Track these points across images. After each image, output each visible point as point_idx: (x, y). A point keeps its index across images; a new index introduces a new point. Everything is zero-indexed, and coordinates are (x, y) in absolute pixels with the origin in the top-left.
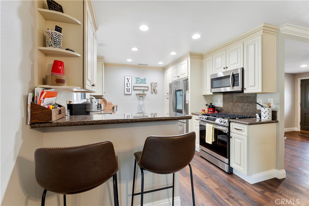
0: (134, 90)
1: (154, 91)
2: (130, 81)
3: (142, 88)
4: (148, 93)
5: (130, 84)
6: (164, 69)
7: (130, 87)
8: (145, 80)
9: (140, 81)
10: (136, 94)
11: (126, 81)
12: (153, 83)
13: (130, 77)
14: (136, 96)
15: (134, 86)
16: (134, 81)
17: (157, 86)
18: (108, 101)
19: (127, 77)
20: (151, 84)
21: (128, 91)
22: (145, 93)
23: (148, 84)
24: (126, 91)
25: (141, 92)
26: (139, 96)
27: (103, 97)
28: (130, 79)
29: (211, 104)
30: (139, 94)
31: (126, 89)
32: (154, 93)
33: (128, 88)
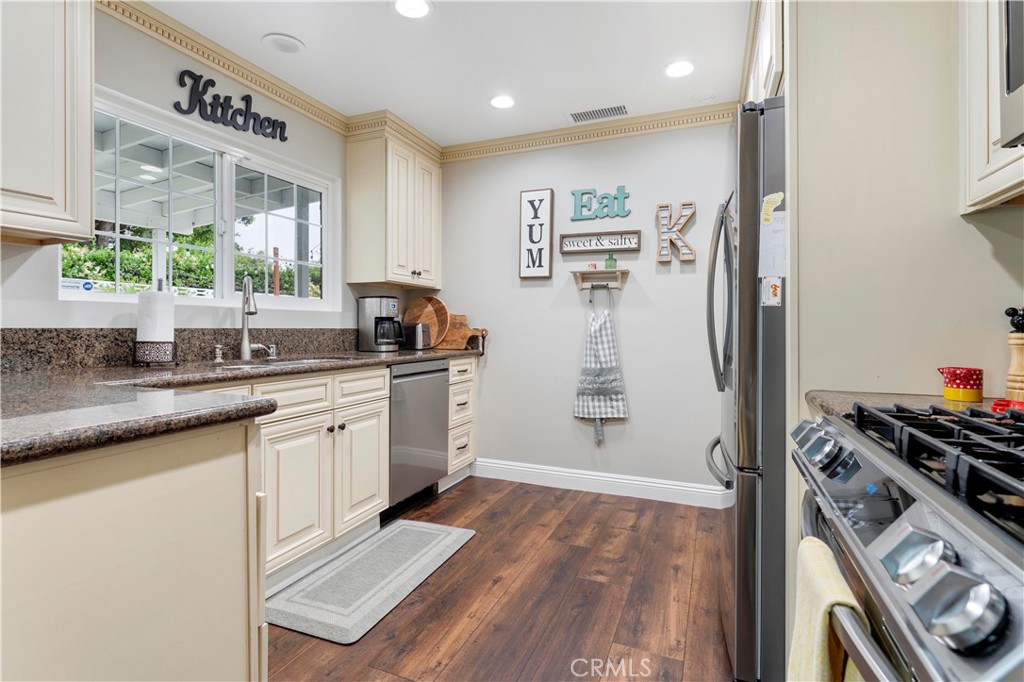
0: (564, 252)
1: (677, 253)
2: (544, 211)
3: (606, 244)
4: (641, 268)
5: (546, 228)
7: (545, 244)
8: (622, 195)
9: (595, 205)
10: (576, 276)
11: (528, 211)
12: (669, 207)
13: (546, 195)
14: (574, 288)
15: (563, 237)
16: (566, 208)
17: (692, 221)
19: (532, 196)
20: (658, 218)
21: (535, 260)
22: (622, 264)
23: (640, 217)
24: (524, 263)
25: (601, 265)
26: (588, 285)
27: (439, 297)
28: (547, 205)
31: (525, 255)
32: (676, 264)
33: (535, 248)
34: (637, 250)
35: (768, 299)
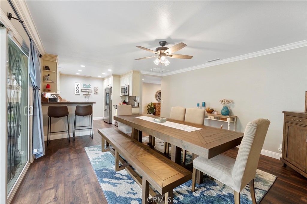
0: (82, 91)
1: (96, 93)
2: (79, 86)
3: (88, 91)
4: (92, 94)
5: (79, 88)
6: (103, 79)
7: (79, 90)
8: (90, 85)
9: (86, 86)
10: (84, 94)
11: (76, 86)
12: (95, 88)
13: (79, 84)
14: (83, 96)
15: (82, 89)
16: (82, 86)
17: (98, 89)
18: (62, 98)
19: (77, 83)
20: (94, 89)
21: (78, 92)
22: (90, 93)
23: (92, 88)
24: (76, 92)
25: (87, 93)
27: (59, 96)
28: (79, 85)
29: (124, 101)
30: (85, 95)
31: (76, 91)
32: (96, 94)
33: (77, 90)
34: (92, 92)
35: (111, 100)
